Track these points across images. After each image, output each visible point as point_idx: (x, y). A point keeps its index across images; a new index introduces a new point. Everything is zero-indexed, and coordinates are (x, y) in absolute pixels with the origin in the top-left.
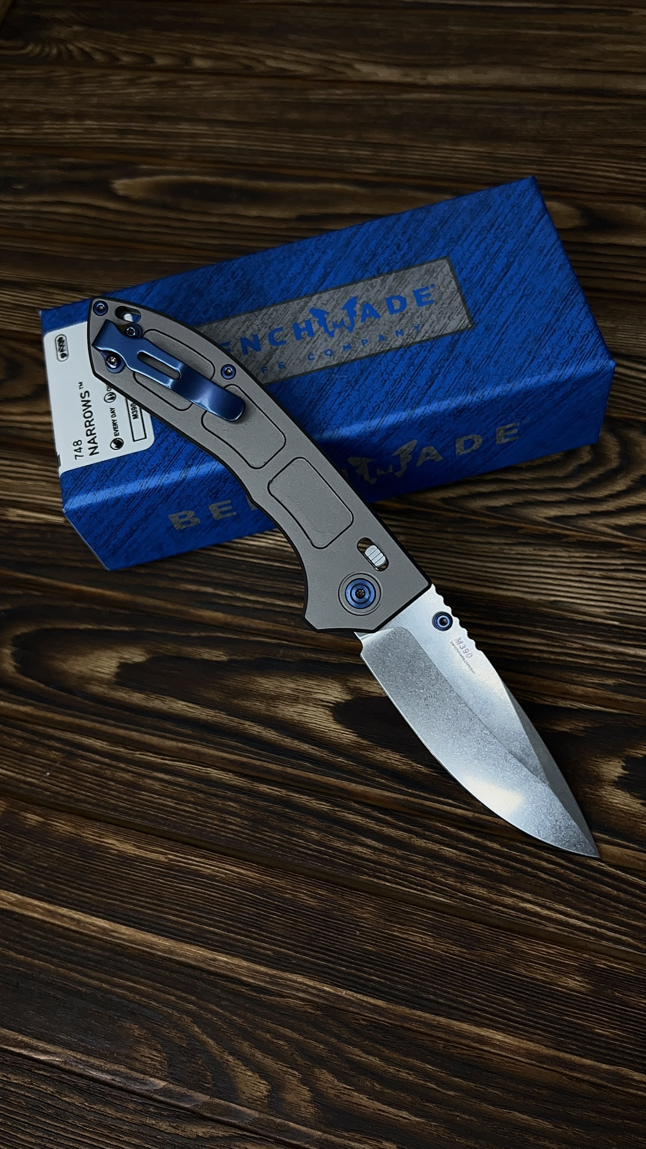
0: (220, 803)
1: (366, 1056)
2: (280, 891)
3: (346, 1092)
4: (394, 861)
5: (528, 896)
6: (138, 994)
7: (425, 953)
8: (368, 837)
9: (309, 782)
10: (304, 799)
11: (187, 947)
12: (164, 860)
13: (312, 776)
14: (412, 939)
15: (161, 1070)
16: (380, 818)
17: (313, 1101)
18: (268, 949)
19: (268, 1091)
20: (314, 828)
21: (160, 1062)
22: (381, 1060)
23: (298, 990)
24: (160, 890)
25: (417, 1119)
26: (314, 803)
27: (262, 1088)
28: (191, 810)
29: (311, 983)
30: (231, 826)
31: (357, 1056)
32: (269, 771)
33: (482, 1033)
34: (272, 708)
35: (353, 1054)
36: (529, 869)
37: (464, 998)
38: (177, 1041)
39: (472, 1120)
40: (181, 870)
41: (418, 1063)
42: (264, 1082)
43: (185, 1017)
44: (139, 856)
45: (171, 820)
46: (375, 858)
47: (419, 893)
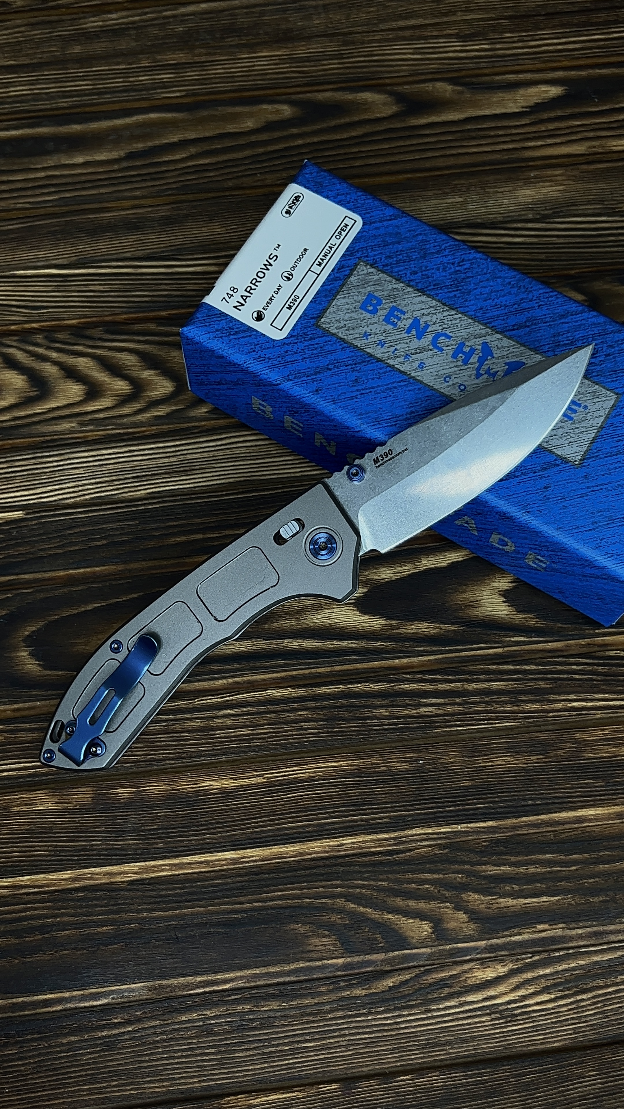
0: (291, 716)
1: (498, 868)
2: (374, 768)
3: (494, 901)
4: (457, 709)
5: (572, 697)
6: (289, 899)
7: (511, 770)
8: (428, 698)
9: (358, 672)
10: (362, 687)
11: (312, 844)
12: (263, 781)
13: (359, 666)
14: (497, 764)
15: (336, 950)
16: (432, 679)
17: (471, 920)
18: (384, 817)
19: (433, 928)
20: (381, 707)
21: (332, 944)
22: (510, 866)
23: (421, 841)
24: (270, 807)
25: (556, 898)
26: (373, 687)
27: (426, 928)
28: (268, 731)
29: (430, 831)
30: (309, 731)
31: (491, 871)
32: (319, 675)
33: (578, 815)
34: (302, 621)
35: (487, 871)
36: (565, 676)
37: (555, 793)
38: (339, 922)
39: (597, 882)
40: (281, 783)
41: (541, 857)
42: (426, 922)
43: (338, 900)
44: (239, 786)
45: (254, 746)
46: (441, 711)
47: (486, 726)
